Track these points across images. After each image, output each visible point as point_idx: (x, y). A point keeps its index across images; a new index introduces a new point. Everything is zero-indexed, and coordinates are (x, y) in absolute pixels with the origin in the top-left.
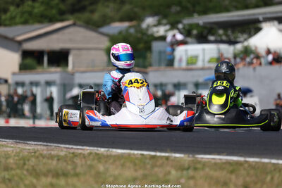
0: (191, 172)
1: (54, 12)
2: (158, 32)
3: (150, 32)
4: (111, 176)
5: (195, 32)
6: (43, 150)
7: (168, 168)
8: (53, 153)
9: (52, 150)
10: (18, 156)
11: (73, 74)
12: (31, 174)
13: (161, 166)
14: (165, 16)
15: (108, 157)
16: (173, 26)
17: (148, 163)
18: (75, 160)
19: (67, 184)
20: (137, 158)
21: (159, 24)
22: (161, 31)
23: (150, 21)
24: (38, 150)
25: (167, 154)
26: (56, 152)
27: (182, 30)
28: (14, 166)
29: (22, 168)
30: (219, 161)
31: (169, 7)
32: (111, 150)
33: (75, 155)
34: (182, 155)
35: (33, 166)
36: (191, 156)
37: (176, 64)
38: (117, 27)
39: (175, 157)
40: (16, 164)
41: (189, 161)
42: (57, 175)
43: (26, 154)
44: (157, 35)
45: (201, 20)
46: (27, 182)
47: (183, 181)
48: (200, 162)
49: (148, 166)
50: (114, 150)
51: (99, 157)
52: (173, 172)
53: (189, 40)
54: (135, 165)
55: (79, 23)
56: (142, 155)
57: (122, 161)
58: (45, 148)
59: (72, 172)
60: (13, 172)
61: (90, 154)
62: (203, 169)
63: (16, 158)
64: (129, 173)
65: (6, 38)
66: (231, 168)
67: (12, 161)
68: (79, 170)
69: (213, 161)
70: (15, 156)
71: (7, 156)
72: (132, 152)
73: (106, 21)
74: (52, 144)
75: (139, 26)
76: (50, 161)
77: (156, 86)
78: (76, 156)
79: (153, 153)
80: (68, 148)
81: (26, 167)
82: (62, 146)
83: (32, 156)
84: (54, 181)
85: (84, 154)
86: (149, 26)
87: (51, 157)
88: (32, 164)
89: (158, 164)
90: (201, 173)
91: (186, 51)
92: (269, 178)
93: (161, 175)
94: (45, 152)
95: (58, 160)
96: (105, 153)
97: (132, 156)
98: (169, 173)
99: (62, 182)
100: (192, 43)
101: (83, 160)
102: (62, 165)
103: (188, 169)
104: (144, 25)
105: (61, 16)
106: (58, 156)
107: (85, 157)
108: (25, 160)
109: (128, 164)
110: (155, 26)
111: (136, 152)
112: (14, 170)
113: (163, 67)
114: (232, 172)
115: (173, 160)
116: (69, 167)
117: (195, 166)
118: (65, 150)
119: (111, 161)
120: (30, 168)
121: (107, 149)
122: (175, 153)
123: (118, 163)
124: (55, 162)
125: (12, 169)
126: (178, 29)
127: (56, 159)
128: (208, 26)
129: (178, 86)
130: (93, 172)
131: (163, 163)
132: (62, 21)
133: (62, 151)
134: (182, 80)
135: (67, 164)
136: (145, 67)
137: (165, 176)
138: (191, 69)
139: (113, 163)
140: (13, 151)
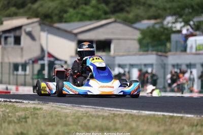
0: (199, 128)
1: (100, 13)
2: (175, 27)
4: (141, 130)
6: (92, 112)
7: (182, 125)
8: (99, 113)
9: (99, 111)
10: (74, 116)
11: (114, 57)
12: (83, 129)
13: (177, 123)
14: (181, 16)
15: (139, 117)
16: (187, 23)
17: (168, 121)
18: (115, 119)
20: (160, 118)
21: (176, 22)
22: (178, 26)
23: (169, 19)
24: (88, 112)
25: (181, 115)
26: (101, 113)
27: (193, 26)
28: (71, 123)
29: (77, 124)
31: (183, 9)
32: (141, 111)
33: (115, 115)
34: (192, 116)
35: (85, 123)
36: (199, 116)
37: (188, 50)
38: (146, 24)
39: (188, 117)
40: (73, 121)
41: (197, 120)
42: (102, 130)
43: (80, 114)
44: (174, 29)
47: (193, 134)
49: (168, 124)
50: (143, 112)
51: (132, 117)
52: (186, 128)
53: (198, 33)
54: (158, 122)
55: (118, 20)
56: (164, 115)
57: (149, 120)
58: (94, 110)
59: (113, 127)
60: (71, 127)
61: (126, 114)
63: (73, 117)
64: (154, 128)
65: (66, 31)
67: (69, 119)
68: (118, 126)
70: (72, 116)
71: (66, 116)
72: (156, 113)
73: (138, 19)
74: (99, 107)
75: (162, 23)
76: (97, 120)
77: (174, 66)
79: (171, 114)
80: (110, 110)
81: (80, 124)
82: (106, 108)
83: (84, 116)
85: (121, 115)
87: (98, 117)
88: (84, 121)
89: (175, 121)
91: (196, 41)
93: (177, 130)
94: (94, 113)
95: (103, 118)
96: (137, 114)
97: (156, 116)
98: (183, 128)
100: (200, 35)
101: (121, 119)
102: (105, 122)
103: (196, 126)
104: (165, 22)
105: (106, 15)
106: (103, 116)
107: (122, 117)
108: (79, 119)
109: (153, 122)
111: (159, 113)
112: (72, 125)
113: (178, 52)
115: (186, 119)
116: (111, 124)
117: (202, 124)
118: (108, 111)
119: (141, 119)
120: (83, 124)
121: (138, 111)
122: (187, 114)
123: (146, 121)
124: (100, 120)
125: (70, 125)
126: (190, 25)
127: (101, 118)
129: (189, 66)
130: (128, 127)
131: (179, 121)
132: (106, 19)
133: (106, 112)
134: (193, 62)
135: (110, 122)
136: (166, 52)
137: (180, 130)
138: (199, 54)
139: (142, 121)
140: (70, 112)
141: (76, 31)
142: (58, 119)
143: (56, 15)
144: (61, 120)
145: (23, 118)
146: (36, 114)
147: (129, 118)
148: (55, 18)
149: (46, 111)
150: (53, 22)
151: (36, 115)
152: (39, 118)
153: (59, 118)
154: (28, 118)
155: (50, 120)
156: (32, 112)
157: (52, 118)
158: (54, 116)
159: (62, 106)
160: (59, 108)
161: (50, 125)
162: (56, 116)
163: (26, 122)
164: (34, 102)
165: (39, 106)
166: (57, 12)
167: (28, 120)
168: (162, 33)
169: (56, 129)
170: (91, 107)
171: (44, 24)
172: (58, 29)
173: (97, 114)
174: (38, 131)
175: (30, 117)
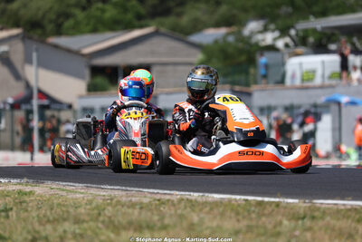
0: (308, 222)
1: (130, 16)
2: (263, 40)
3: (254, 40)
4: (207, 228)
5: (311, 40)
6: (121, 197)
7: (279, 218)
8: (134, 199)
9: (132, 196)
10: (91, 204)
11: (156, 96)
12: (107, 227)
13: (270, 214)
14: (273, 20)
15: (205, 204)
16: (284, 32)
17: (254, 212)
18: (162, 209)
20: (239, 205)
21: (265, 29)
22: (268, 38)
23: (253, 26)
24: (115, 197)
25: (277, 200)
26: (138, 199)
27: (295, 38)
28: (87, 218)
29: (96, 220)
30: (343, 207)
31: (278, 6)
32: (206, 194)
33: (161, 202)
34: (296, 201)
35: (110, 217)
36: (307, 201)
37: (288, 81)
38: (211, 35)
39: (287, 203)
40: (89, 214)
41: (305, 208)
42: (139, 228)
43: (101, 201)
44: (263, 44)
45: (319, 24)
46: (103, 238)
47: (297, 233)
48: (318, 209)
50: (210, 195)
51: (192, 204)
52: (286, 222)
53: (300, 50)
54: (238, 214)
55: (163, 30)
56: (246, 200)
58: (124, 193)
59: (159, 224)
60: (85, 225)
61: (181, 200)
62: (322, 218)
63: (88, 207)
64: (229, 225)
65: (69, 51)
66: (357, 216)
67: (83, 211)
68: (167, 221)
69: (336, 207)
70: (86, 204)
71: (77, 205)
72: (233, 197)
73: (197, 27)
74: (132, 189)
75: (239, 33)
76: (130, 211)
77: (262, 110)
78: (163, 203)
79: (259, 199)
80: (153, 193)
81: (101, 218)
82: (145, 190)
83: (108, 204)
85: (173, 201)
86: (252, 33)
87: (132, 205)
88: (109, 214)
89: (266, 212)
90: (321, 223)
91: (301, 64)
94: (124, 199)
95: (141, 208)
96: (199, 199)
97: (233, 202)
98: (280, 223)
100: (308, 54)
101: (172, 208)
102: (145, 215)
103: (303, 218)
104: (246, 32)
105: (139, 21)
106: (141, 203)
107: (174, 205)
108: (100, 211)
109: (228, 213)
110: (261, 32)
111: (238, 197)
112: (87, 222)
113: (271, 86)
114: (359, 221)
115: (285, 208)
116: (155, 218)
117: (312, 215)
118: (149, 195)
119: (207, 209)
120: (107, 219)
121: (201, 194)
122: (287, 198)
123: (215, 211)
124: (136, 212)
125: (83, 221)
126: (290, 36)
127: (138, 207)
128: (328, 32)
129: (291, 109)
130: (185, 224)
131: (273, 211)
132: (141, 27)
133: (145, 197)
134: (296, 101)
135: (153, 214)
136: (248, 85)
137: (275, 227)
138: (307, 88)
139: (208, 213)
140: (83, 198)
142: (63, 211)
143: (51, 21)
144: (68, 212)
145: (3, 211)
146: (24, 202)
147: (185, 208)
148: (50, 27)
149: (41, 196)
150: (45, 35)
151: (24, 205)
152: (29, 209)
153: (64, 209)
154: (11, 209)
155: (48, 213)
156: (16, 199)
157: (52, 209)
158: (55, 205)
159: (68, 188)
160: (63, 190)
161: (48, 221)
162: (59, 204)
163: (8, 217)
164: (18, 181)
165: (28, 189)
166: (52, 16)
167: (10, 213)
168: (241, 52)
169: (60, 229)
170: (118, 187)
171: (30, 38)
172: (56, 47)
173: (131, 201)
174: (29, 232)
175: (15, 209)
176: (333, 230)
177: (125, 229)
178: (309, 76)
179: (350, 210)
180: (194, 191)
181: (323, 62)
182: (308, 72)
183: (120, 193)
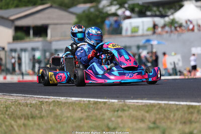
0: (120, 113)
2: (110, 10)
3: (105, 11)
4: (65, 117)
5: (137, 9)
7: (104, 111)
8: (28, 102)
9: (28, 100)
11: (50, 43)
12: (10, 118)
13: (100, 109)
16: (121, 5)
17: (92, 107)
18: (42, 106)
19: (35, 124)
20: (85, 104)
21: (111, 4)
22: (113, 9)
24: (18, 100)
25: (105, 100)
26: (30, 101)
30: (140, 104)
32: (68, 98)
33: (42, 103)
34: (116, 101)
36: (122, 101)
37: (124, 33)
38: (82, 8)
39: (111, 102)
41: (120, 105)
42: (27, 118)
44: (110, 12)
46: (7, 123)
47: (113, 119)
48: (127, 105)
49: (91, 110)
51: (59, 104)
52: (107, 113)
55: (54, 5)
56: (89, 101)
58: (23, 98)
59: (39, 115)
61: (54, 101)
62: (128, 110)
64: (77, 115)
65: (3, 18)
66: (147, 109)
68: (44, 113)
73: (74, 3)
74: (28, 96)
75: (97, 6)
76: (24, 108)
79: (96, 100)
80: (39, 98)
81: (7, 113)
82: (35, 96)
83: (13, 105)
84: (26, 122)
86: (104, 7)
87: (27, 105)
88: (12, 110)
89: (99, 107)
90: (126, 113)
92: (172, 115)
94: (23, 101)
95: (31, 106)
96: (64, 101)
97: (82, 102)
99: (31, 122)
100: (135, 17)
101: (48, 107)
103: (118, 111)
104: (101, 6)
105: (42, 1)
107: (49, 104)
109: (78, 108)
110: (108, 6)
111: (85, 99)
114: (147, 112)
115: (109, 105)
116: (37, 112)
117: (123, 109)
118: (37, 99)
120: (10, 113)
121: (65, 98)
122: (111, 99)
123: (71, 108)
124: (28, 108)
126: (125, 8)
127: (29, 106)
128: (146, 5)
130: (53, 114)
131: (102, 107)
133: (34, 100)
135: (36, 109)
137: (102, 116)
138: (134, 36)
140: (1, 101)
141: (12, 18)
168: (97, 17)
173: (26, 102)
176: (133, 117)
177: (20, 118)
178: (135, 30)
179: (144, 105)
180: (62, 96)
181: (143, 22)
182: (135, 28)
183: (21, 98)
